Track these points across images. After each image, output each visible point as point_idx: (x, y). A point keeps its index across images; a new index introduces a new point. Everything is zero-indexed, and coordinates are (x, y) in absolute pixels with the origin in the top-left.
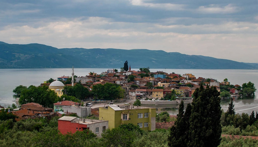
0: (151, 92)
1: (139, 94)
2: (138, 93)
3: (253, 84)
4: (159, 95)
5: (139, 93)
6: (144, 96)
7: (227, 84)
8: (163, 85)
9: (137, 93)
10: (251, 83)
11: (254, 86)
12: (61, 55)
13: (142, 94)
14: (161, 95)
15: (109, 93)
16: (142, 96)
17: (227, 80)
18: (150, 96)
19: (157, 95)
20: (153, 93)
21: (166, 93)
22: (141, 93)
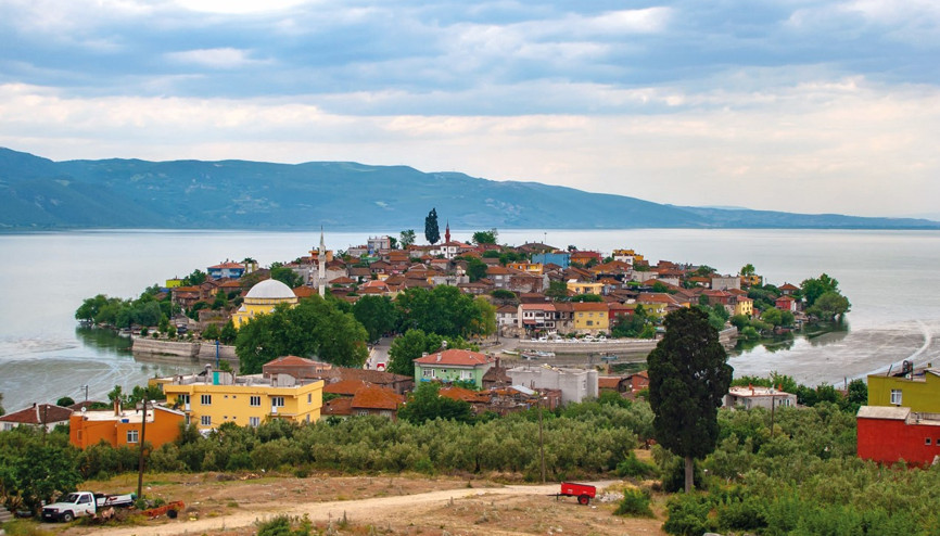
0: (572, 314)
1: (532, 318)
2: (529, 318)
3: (834, 280)
4: (595, 323)
5: (531, 315)
6: (548, 325)
7: (754, 283)
8: (586, 289)
9: (525, 318)
10: (829, 279)
11: (838, 286)
12: (66, 183)
13: (540, 320)
14: (602, 321)
15: (452, 319)
16: (542, 325)
17: (753, 269)
18: (565, 324)
19: (589, 323)
20: (577, 315)
21: (616, 314)
22: (538, 315)
